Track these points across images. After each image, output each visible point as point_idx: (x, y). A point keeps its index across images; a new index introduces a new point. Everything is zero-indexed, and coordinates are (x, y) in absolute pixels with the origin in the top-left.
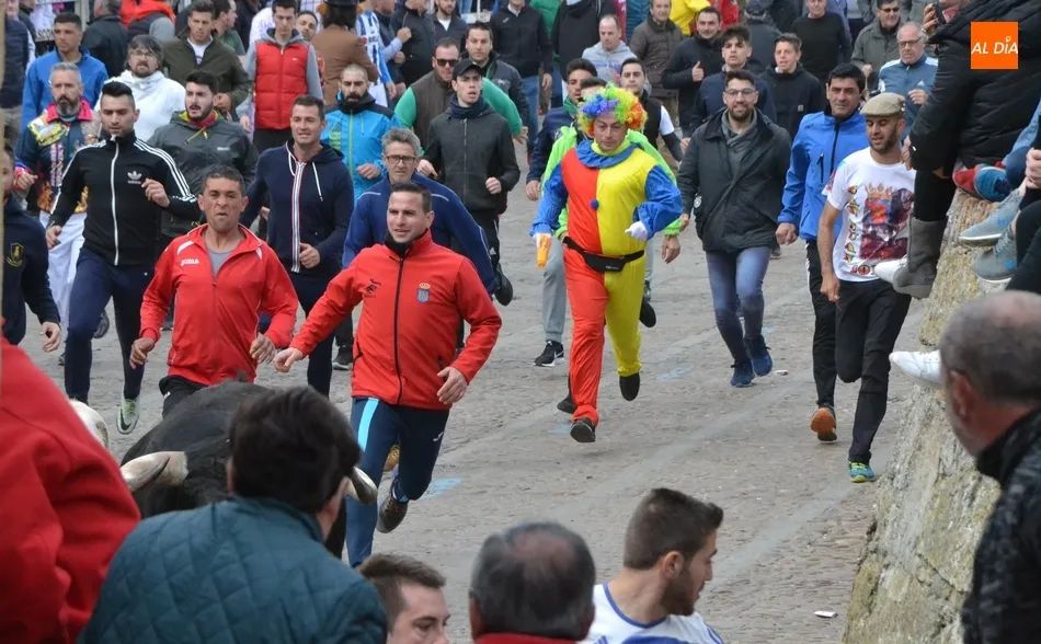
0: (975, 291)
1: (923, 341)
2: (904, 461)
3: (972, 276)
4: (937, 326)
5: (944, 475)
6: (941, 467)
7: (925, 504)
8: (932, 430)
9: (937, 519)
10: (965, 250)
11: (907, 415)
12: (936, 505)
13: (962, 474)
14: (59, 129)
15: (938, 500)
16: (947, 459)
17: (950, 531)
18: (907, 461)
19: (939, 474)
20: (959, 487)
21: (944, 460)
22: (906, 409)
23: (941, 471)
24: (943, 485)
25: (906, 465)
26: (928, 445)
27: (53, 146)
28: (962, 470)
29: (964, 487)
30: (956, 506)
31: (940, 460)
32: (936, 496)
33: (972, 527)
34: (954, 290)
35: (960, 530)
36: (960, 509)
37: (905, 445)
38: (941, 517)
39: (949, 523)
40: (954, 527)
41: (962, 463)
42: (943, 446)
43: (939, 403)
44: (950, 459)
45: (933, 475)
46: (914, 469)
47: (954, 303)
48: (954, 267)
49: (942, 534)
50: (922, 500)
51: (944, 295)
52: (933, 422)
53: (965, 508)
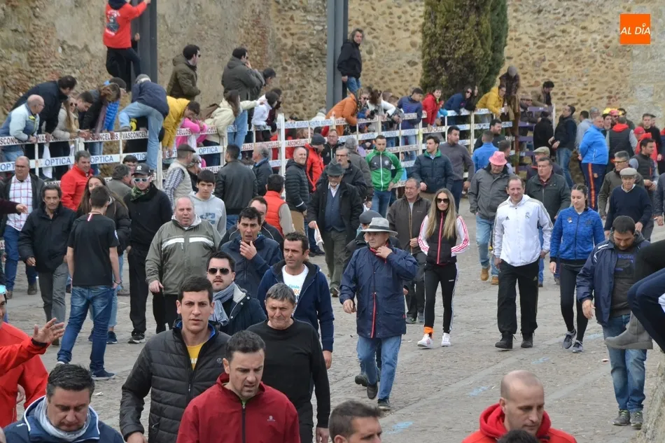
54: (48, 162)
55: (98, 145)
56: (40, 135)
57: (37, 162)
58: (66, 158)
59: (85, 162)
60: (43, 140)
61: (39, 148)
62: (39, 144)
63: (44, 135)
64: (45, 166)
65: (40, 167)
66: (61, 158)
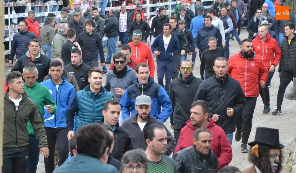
54: (14, 16)
55: (36, 8)
56: (10, 3)
57: (9, 16)
58: (23, 14)
59: (31, 16)
60: (12, 5)
61: (10, 9)
62: (10, 7)
63: (12, 3)
64: (13, 17)
65: (11, 18)
66: (20, 14)
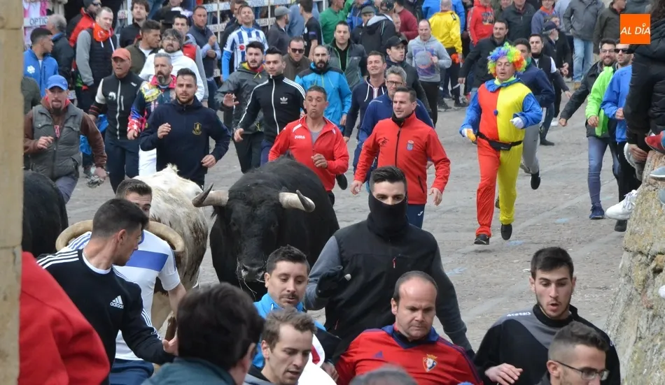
0: (661, 216)
1: (626, 248)
2: (614, 328)
3: (659, 205)
4: (635, 239)
5: (641, 338)
6: (639, 333)
7: (628, 357)
8: (633, 308)
9: (636, 367)
10: (654, 188)
11: (615, 298)
12: (635, 358)
13: (652, 337)
14: (157, 92)
15: (636, 355)
16: (642, 328)
17: (645, 375)
18: (616, 328)
19: (637, 337)
20: (651, 346)
21: (641, 329)
22: (614, 294)
23: (639, 336)
24: (640, 344)
25: (615, 331)
26: (629, 319)
27: (153, 103)
28: (652, 335)
29: (654, 346)
30: (648, 359)
31: (638, 328)
32: (635, 352)
33: (660, 373)
34: (646, 215)
35: (652, 375)
36: (651, 360)
37: (614, 318)
38: (639, 366)
39: (644, 370)
40: (647, 373)
41: (652, 330)
42: (640, 319)
43: (637, 290)
44: (645, 327)
45: (633, 338)
46: (620, 334)
47: (647, 223)
48: (646, 200)
49: (639, 378)
50: (626, 354)
51: (640, 218)
52: (633, 303)
53: (655, 360)
